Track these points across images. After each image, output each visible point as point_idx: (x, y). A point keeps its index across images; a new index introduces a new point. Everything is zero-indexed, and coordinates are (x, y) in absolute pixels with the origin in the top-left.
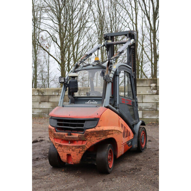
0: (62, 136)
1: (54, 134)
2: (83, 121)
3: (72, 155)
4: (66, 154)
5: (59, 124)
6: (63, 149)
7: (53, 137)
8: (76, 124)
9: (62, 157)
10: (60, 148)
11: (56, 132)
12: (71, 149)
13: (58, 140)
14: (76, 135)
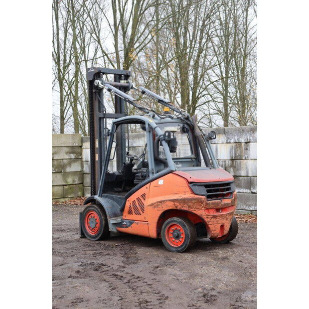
0: (218, 204)
1: (207, 204)
2: (228, 184)
3: (225, 225)
4: (220, 225)
5: (208, 191)
6: (217, 220)
7: (203, 208)
8: (224, 189)
9: (215, 230)
10: (214, 220)
11: (208, 201)
12: (225, 219)
13: (210, 210)
14: (226, 201)
